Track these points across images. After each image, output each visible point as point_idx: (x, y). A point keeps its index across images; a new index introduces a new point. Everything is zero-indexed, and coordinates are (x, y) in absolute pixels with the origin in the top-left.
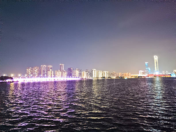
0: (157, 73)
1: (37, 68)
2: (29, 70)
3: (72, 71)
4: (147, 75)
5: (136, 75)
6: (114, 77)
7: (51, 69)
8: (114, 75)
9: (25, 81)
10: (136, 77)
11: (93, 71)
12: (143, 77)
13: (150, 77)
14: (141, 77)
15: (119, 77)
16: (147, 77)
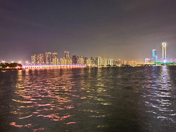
0: (165, 61)
1: (42, 55)
2: (34, 57)
3: (77, 58)
4: (154, 63)
5: (142, 63)
6: (119, 65)
7: (56, 56)
8: (119, 62)
9: (33, 68)
10: (142, 65)
11: (98, 59)
12: (150, 65)
13: (157, 65)
14: (148, 65)
15: (125, 65)
16: (154, 66)
